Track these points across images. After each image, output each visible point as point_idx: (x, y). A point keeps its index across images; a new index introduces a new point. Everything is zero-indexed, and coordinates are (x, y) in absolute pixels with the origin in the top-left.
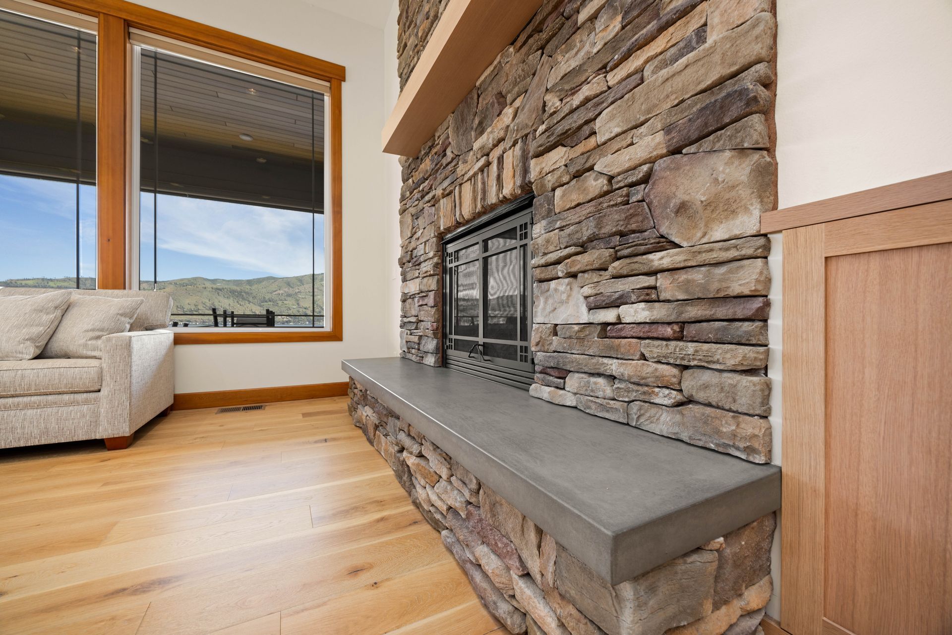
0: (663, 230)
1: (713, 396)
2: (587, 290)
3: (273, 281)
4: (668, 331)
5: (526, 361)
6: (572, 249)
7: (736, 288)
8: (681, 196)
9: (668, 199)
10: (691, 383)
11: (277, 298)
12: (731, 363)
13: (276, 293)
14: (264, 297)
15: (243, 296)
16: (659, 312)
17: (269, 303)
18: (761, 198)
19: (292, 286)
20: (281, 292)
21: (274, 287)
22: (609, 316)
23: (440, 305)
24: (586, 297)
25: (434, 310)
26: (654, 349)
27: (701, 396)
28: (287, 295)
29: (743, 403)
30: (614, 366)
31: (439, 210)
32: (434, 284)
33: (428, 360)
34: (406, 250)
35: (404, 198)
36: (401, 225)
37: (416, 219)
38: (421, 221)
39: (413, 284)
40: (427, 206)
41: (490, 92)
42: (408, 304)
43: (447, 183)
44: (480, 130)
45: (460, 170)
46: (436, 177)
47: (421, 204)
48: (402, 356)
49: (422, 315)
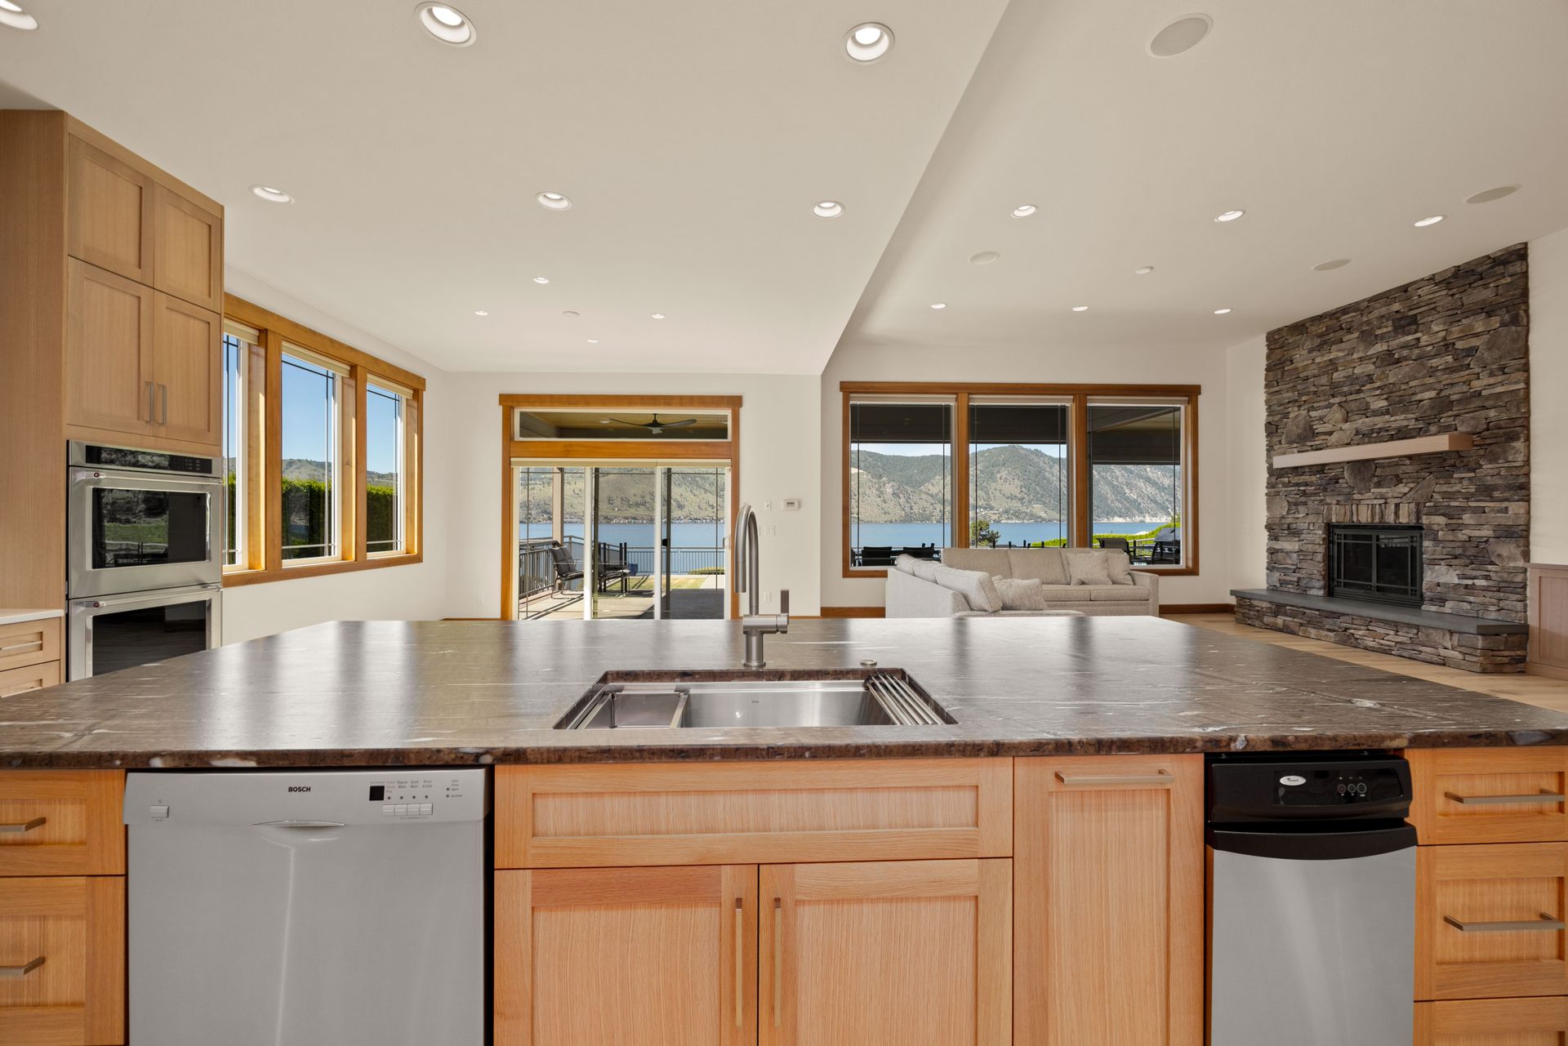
0: (1493, 559)
1: (1510, 607)
2: (1457, 572)
4: (1494, 589)
5: (1416, 595)
6: (1450, 557)
7: (1516, 580)
8: (1499, 552)
9: (1495, 551)
10: (1502, 604)
12: (1514, 598)
16: (1490, 583)
18: (1524, 558)
22: (1470, 582)
23: (1327, 561)
24: (1458, 575)
25: (1321, 565)
26: (1490, 594)
27: (1506, 608)
29: (1519, 609)
30: (1471, 599)
31: (1329, 510)
32: (1321, 549)
33: (1314, 592)
34: (1277, 521)
35: (1273, 487)
36: (1269, 503)
37: (1294, 505)
38: (1301, 508)
39: (1289, 545)
40: (1313, 503)
41: (1388, 471)
42: (1280, 556)
43: (1340, 498)
44: (1379, 485)
45: (1356, 496)
46: (1325, 490)
47: (1303, 499)
48: (1272, 589)
49: (1304, 565)
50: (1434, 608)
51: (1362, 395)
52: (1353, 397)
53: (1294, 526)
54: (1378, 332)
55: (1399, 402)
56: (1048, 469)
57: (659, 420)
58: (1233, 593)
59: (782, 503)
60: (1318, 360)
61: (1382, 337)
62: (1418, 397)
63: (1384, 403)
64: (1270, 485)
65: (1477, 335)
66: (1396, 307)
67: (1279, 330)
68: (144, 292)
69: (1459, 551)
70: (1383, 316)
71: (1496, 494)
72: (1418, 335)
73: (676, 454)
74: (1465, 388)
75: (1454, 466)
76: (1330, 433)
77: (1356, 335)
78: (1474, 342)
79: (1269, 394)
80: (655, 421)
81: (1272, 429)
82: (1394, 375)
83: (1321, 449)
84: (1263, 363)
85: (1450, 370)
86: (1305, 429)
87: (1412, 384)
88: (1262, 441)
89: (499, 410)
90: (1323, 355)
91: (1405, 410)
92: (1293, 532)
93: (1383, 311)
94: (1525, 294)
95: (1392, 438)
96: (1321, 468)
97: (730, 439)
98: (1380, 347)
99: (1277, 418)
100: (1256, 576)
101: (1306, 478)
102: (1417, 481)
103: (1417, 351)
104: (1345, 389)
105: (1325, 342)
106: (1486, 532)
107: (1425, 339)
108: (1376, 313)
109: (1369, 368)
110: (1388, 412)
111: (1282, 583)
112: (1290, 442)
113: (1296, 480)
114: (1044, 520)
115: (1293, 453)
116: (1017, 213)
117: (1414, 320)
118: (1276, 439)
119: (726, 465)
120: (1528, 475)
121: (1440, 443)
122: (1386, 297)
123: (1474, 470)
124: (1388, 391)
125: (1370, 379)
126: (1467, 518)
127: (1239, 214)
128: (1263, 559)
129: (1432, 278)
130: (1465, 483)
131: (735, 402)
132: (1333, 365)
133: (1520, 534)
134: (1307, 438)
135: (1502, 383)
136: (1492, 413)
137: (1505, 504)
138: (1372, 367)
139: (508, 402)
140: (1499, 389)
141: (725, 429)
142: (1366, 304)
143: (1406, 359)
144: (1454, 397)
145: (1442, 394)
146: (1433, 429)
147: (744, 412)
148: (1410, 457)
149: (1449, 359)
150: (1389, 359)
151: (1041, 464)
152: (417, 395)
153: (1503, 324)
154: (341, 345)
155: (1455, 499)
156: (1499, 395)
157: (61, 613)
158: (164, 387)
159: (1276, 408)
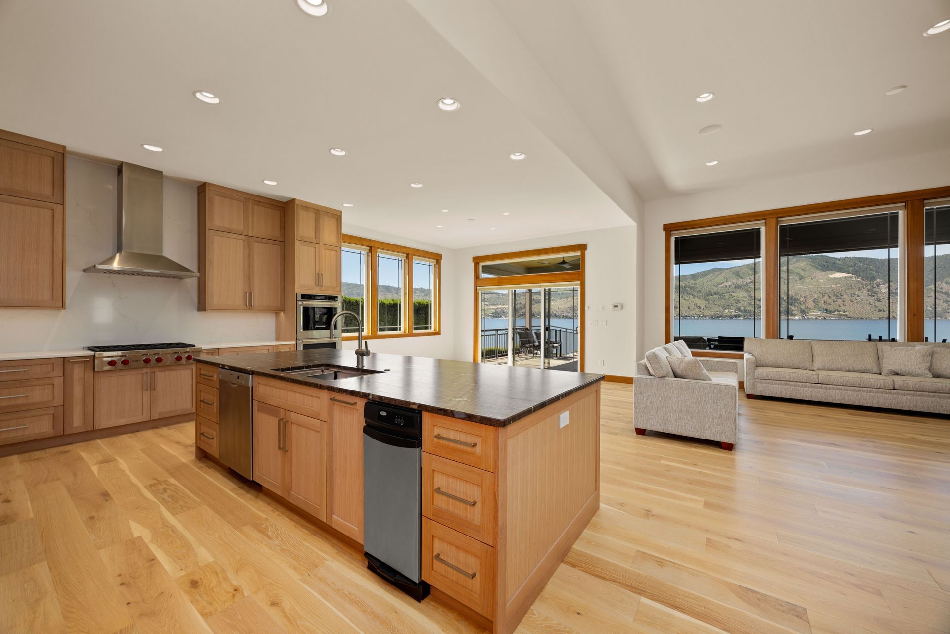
3: (719, 272)
11: (724, 291)
13: (723, 285)
14: (709, 291)
15: (687, 290)
17: (715, 296)
19: (742, 276)
20: (729, 283)
21: (720, 279)
28: (736, 287)
59: (611, 306)
68: (317, 246)
80: (564, 261)
89: (472, 265)
116: (698, 100)
119: (577, 284)
131: (583, 248)
139: (477, 260)
147: (587, 253)
152: (438, 262)
154: (401, 247)
157: (295, 343)
158: (322, 274)
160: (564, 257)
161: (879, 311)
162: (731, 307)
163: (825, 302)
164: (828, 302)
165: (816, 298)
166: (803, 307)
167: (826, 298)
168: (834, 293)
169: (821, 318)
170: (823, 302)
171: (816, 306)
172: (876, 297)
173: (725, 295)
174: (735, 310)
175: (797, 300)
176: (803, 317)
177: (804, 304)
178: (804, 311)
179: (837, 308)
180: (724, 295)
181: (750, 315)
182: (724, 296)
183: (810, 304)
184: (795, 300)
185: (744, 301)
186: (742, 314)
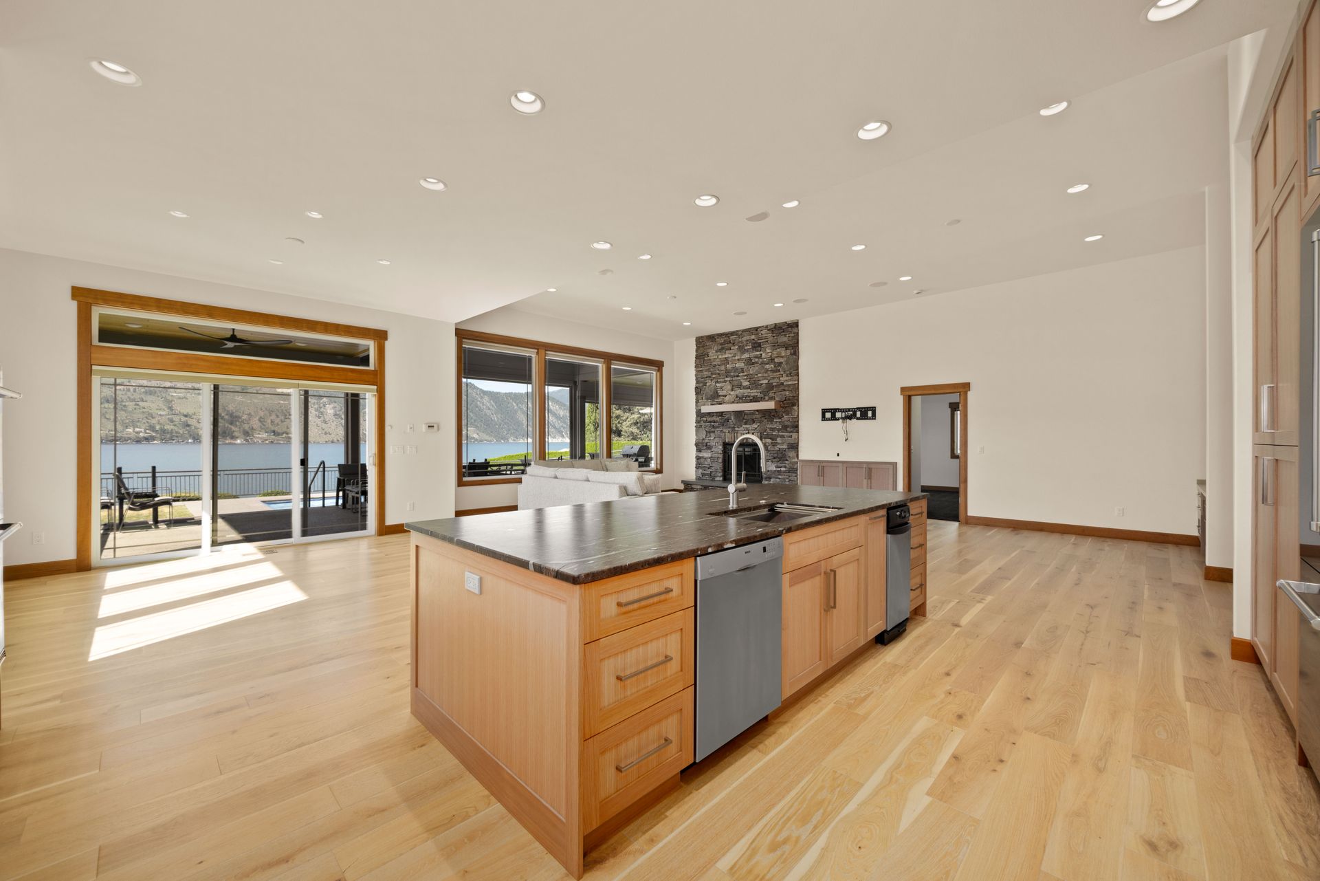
0: (787, 458)
1: (792, 479)
4: (787, 472)
6: (773, 458)
7: (794, 467)
8: (789, 455)
10: (789, 478)
12: (794, 475)
16: (786, 469)
18: (797, 457)
22: (779, 469)
23: (723, 463)
24: (775, 466)
25: (721, 464)
26: (786, 474)
29: (795, 480)
31: (725, 436)
32: (721, 456)
33: (718, 479)
34: (701, 441)
35: (699, 423)
36: (697, 431)
37: (709, 432)
38: (712, 434)
39: (706, 454)
40: (718, 431)
41: (749, 417)
42: (702, 460)
43: (730, 430)
44: (746, 424)
45: (737, 429)
46: (723, 425)
47: (713, 430)
48: (698, 478)
49: (713, 465)
50: (766, 482)
51: (739, 378)
52: (735, 378)
53: (709, 444)
54: (746, 348)
55: (755, 383)
56: (479, 399)
57: (239, 336)
58: (683, 482)
59: (423, 426)
60: (720, 357)
61: (747, 351)
62: (761, 382)
63: (748, 383)
64: (697, 422)
65: (782, 357)
66: (753, 337)
67: (702, 337)
69: (776, 455)
70: (747, 340)
71: (788, 429)
72: (762, 352)
73: (322, 378)
74: (778, 381)
75: (774, 416)
76: (726, 396)
77: (737, 347)
78: (782, 360)
79: (697, 371)
81: (698, 391)
82: (753, 370)
83: (721, 404)
84: (694, 354)
85: (773, 371)
86: (714, 393)
87: (759, 375)
88: (694, 397)
89: (73, 306)
90: (722, 355)
91: (756, 388)
92: (709, 447)
93: (748, 338)
94: (798, 342)
95: (751, 401)
96: (721, 414)
97: (372, 367)
98: (746, 356)
99: (701, 385)
100: (691, 473)
101: (714, 418)
102: (761, 422)
103: (761, 360)
104: (732, 374)
105: (722, 349)
106: (785, 446)
107: (763, 355)
108: (744, 339)
109: (742, 365)
110: (749, 388)
111: (703, 475)
112: (707, 399)
113: (709, 419)
114: (476, 440)
115: (708, 405)
117: (759, 345)
118: (700, 397)
119: (369, 391)
120: (798, 421)
121: (770, 405)
122: (748, 331)
123: (780, 418)
124: (749, 377)
125: (742, 371)
126: (779, 440)
127: (726, 284)
128: (693, 462)
129: (767, 327)
130: (778, 423)
131: (380, 335)
132: (726, 361)
133: (795, 447)
134: (715, 397)
135: (790, 380)
136: (787, 393)
137: (791, 434)
138: (743, 364)
139: (85, 298)
140: (790, 383)
141: (367, 358)
142: (740, 333)
143: (757, 363)
144: (774, 384)
145: (770, 382)
146: (767, 398)
147: (388, 345)
148: (757, 411)
149: (773, 366)
150: (750, 362)
151: (474, 395)
153: (791, 354)
155: (774, 431)
156: (789, 385)
159: (700, 379)
160: (234, 329)
161: (326, 433)
162: (138, 424)
163: (272, 422)
164: (276, 422)
165: (262, 415)
166: (246, 427)
167: (273, 417)
168: (282, 410)
169: (267, 442)
170: (269, 421)
171: (263, 427)
172: (322, 418)
173: (127, 404)
174: (145, 430)
175: (240, 417)
176: (247, 440)
177: (248, 423)
178: (248, 433)
179: (285, 430)
180: (124, 404)
181: (172, 437)
182: (125, 406)
183: (255, 423)
184: (236, 417)
185: (160, 415)
186: (158, 435)
